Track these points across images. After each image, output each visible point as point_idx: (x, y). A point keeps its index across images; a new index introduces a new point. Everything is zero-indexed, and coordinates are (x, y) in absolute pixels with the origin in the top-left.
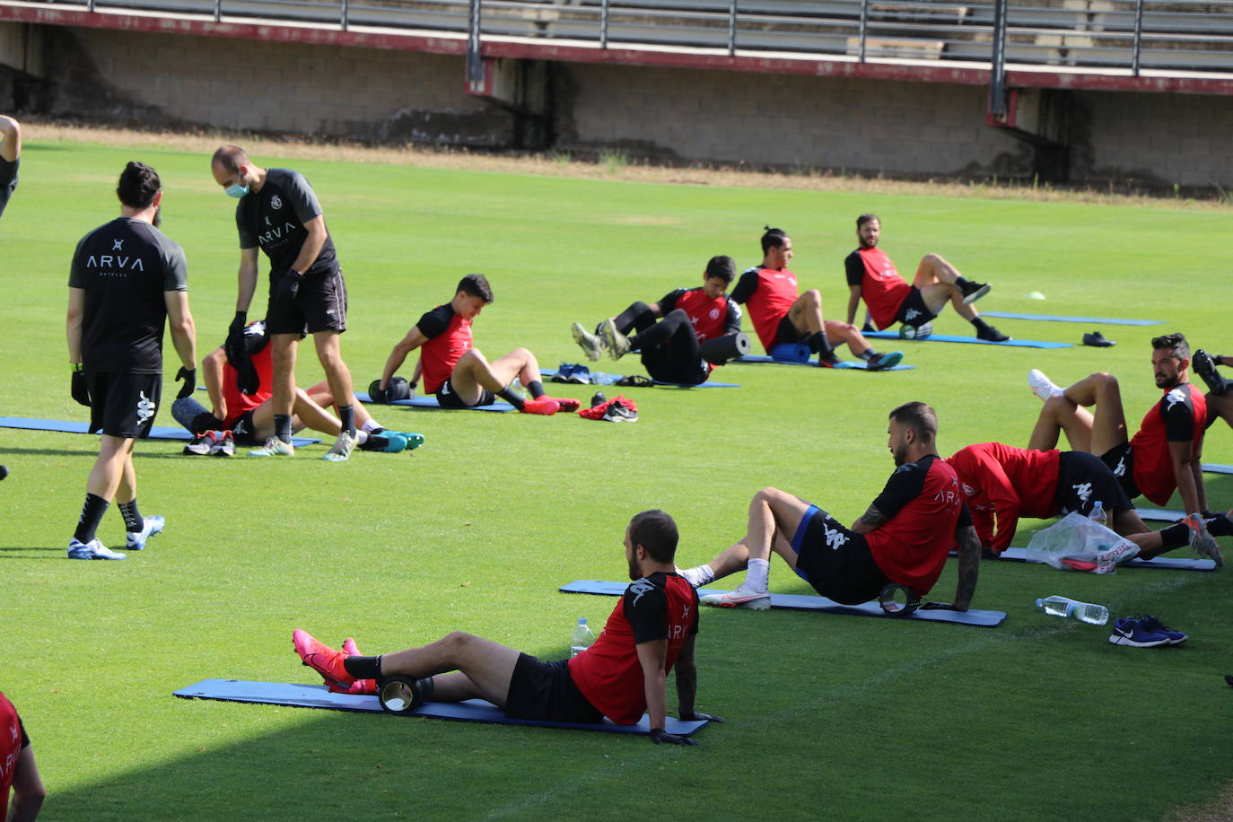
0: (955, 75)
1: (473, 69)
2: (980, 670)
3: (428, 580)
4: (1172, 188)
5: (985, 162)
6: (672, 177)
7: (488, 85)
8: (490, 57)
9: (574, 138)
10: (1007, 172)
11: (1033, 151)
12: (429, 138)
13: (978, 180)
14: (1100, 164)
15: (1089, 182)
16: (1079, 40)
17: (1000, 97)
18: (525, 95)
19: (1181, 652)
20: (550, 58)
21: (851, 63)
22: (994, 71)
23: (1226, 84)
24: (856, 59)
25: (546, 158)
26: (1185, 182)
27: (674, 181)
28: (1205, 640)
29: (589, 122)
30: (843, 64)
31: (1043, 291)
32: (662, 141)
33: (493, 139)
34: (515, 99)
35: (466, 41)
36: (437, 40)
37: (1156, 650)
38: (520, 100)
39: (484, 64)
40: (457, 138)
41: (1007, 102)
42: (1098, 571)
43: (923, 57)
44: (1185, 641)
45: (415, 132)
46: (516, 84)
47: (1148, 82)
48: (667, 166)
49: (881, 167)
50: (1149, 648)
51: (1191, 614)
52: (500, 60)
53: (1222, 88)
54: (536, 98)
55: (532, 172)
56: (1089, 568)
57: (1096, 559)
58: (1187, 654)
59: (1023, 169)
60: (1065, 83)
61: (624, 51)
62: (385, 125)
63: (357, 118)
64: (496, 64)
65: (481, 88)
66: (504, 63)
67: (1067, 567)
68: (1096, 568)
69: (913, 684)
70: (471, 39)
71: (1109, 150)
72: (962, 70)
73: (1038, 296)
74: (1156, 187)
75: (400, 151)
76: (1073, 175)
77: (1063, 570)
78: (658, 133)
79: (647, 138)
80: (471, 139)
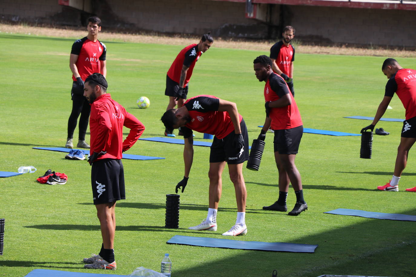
1: (249, 8)
7: (255, 14)
8: (255, 3)
12: (236, 35)
18: (271, 18)
21: (397, 4)
24: (399, 2)
30: (393, 4)
32: (325, 36)
33: (260, 35)
34: (267, 19)
38: (268, 20)
39: (253, 6)
40: (246, 35)
45: (230, 33)
46: (267, 13)
52: (260, 4)
54: (276, 19)
61: (307, 0)
62: (219, 30)
63: (208, 28)
64: (258, 6)
65: (252, 15)
78: (323, 33)
79: (319, 35)
80: (251, 35)
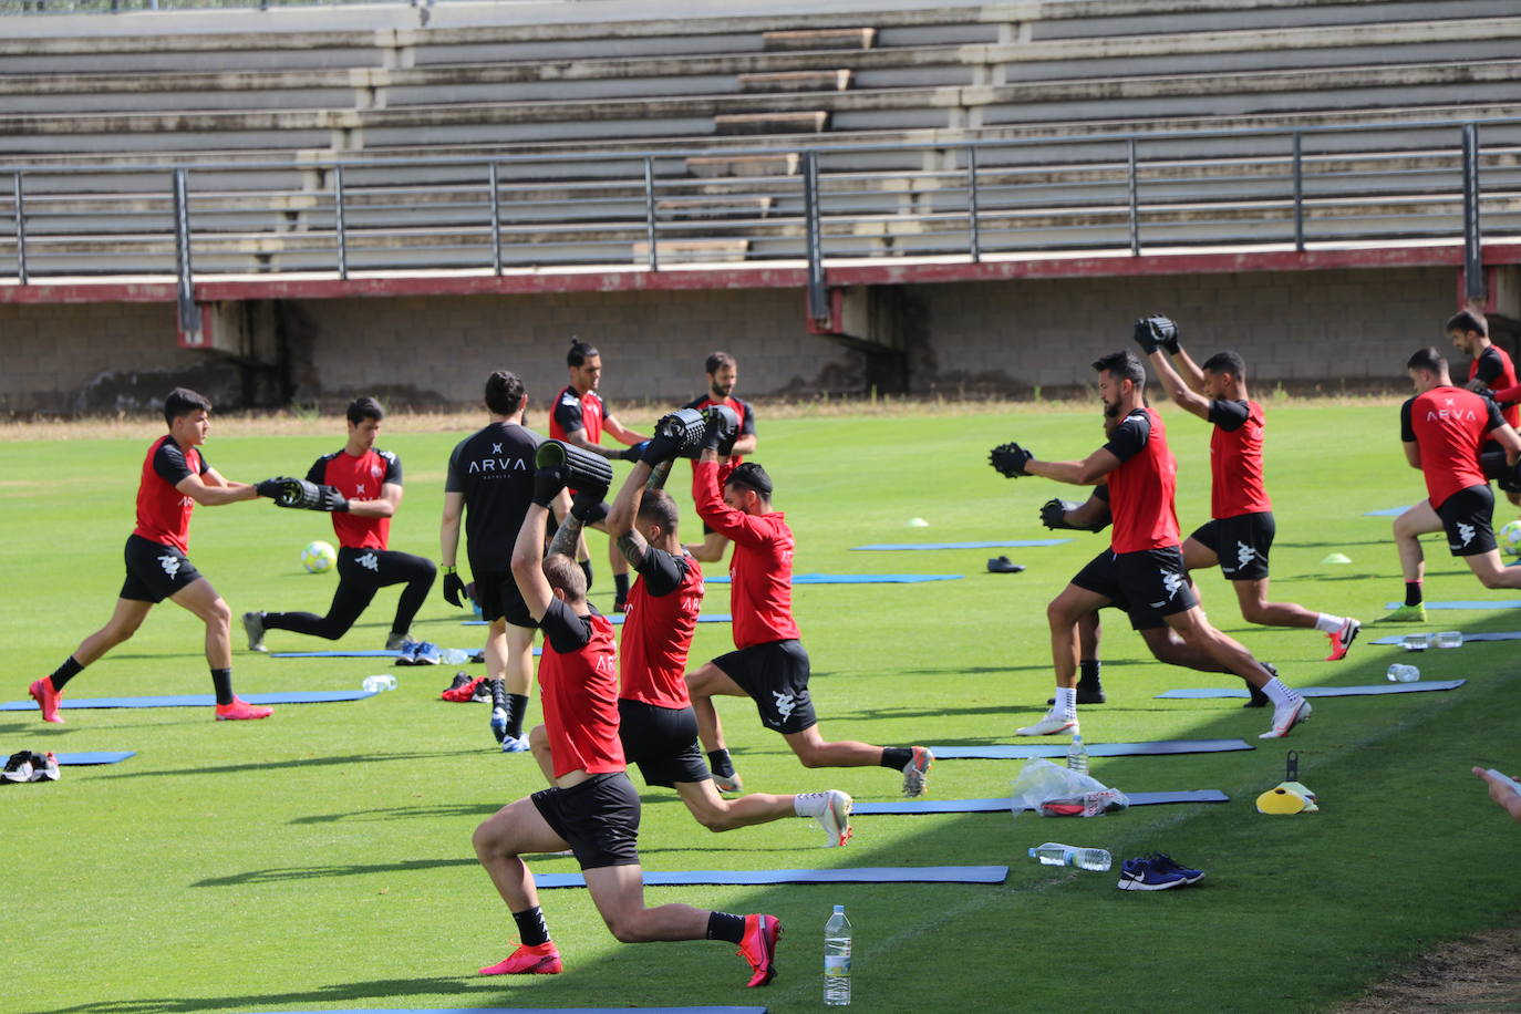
0: (766, 277)
1: (187, 318)
4: (1032, 390)
5: (809, 378)
6: (443, 425)
7: (207, 334)
8: (205, 301)
9: (317, 389)
10: (839, 387)
11: (864, 359)
12: (138, 405)
13: (807, 398)
14: (944, 368)
15: (936, 390)
16: (905, 225)
17: (821, 298)
18: (252, 343)
20: (281, 296)
21: (641, 273)
22: (811, 269)
23: (1080, 264)
24: (647, 268)
25: (290, 414)
26: (1045, 381)
27: (448, 429)
29: (332, 369)
30: (632, 275)
32: (424, 384)
34: (242, 348)
35: (176, 285)
36: (139, 286)
38: (246, 350)
39: (200, 310)
41: (830, 303)
43: (724, 259)
45: (120, 399)
46: (241, 330)
47: (991, 268)
48: (436, 412)
52: (219, 303)
53: (1077, 269)
54: (266, 346)
55: (276, 432)
59: (855, 382)
60: (895, 278)
61: (368, 281)
62: (83, 394)
63: (47, 387)
64: (215, 308)
65: (199, 339)
66: (224, 306)
70: (181, 283)
71: (952, 352)
72: (773, 271)
74: (1014, 390)
75: (108, 421)
76: (914, 383)
78: (417, 375)
79: (405, 382)
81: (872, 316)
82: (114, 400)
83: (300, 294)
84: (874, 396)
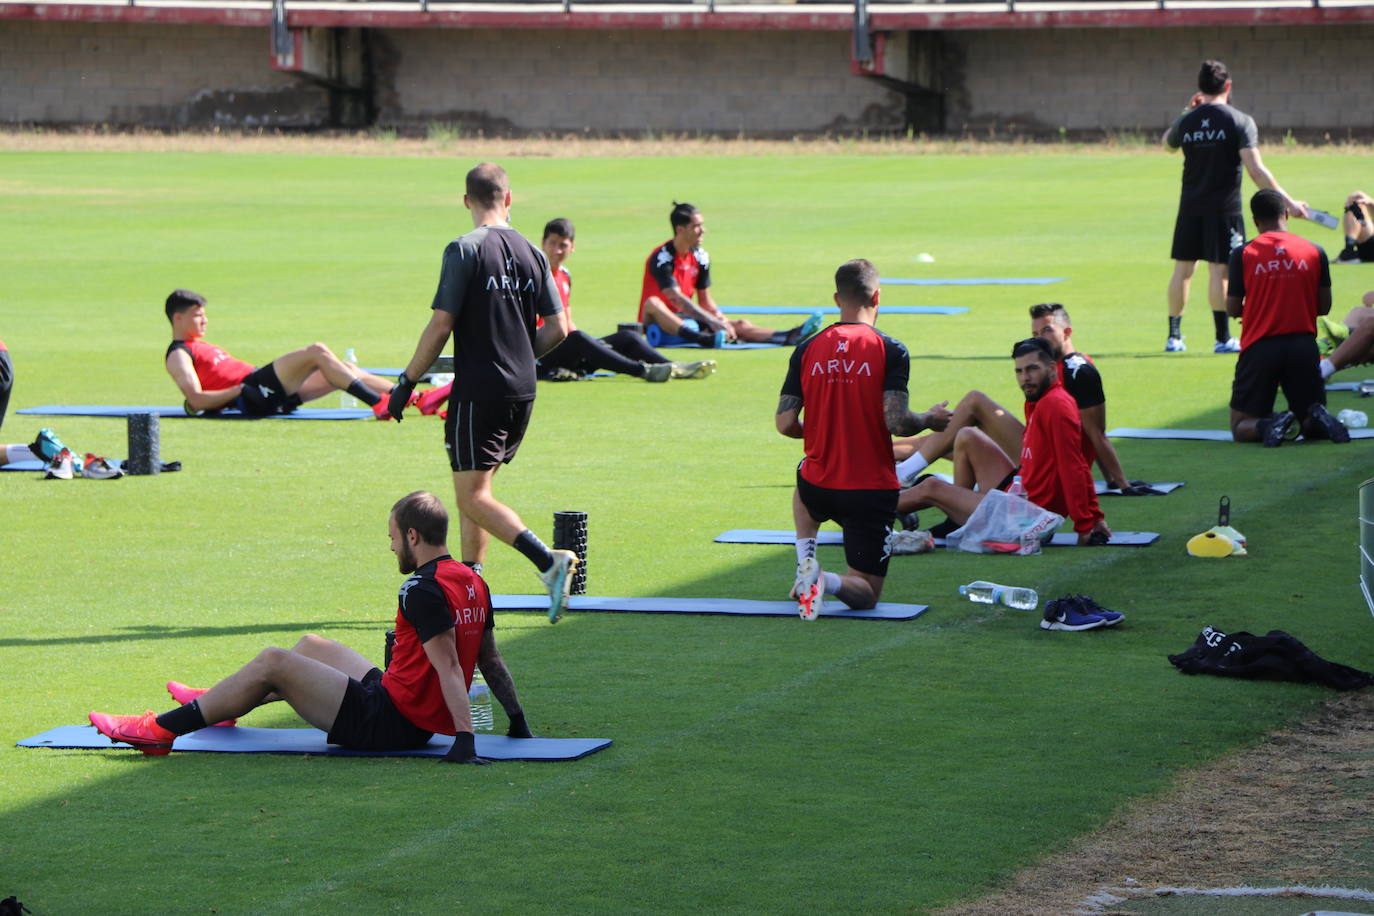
0: (814, 20)
1: (280, 42)
2: (906, 666)
3: (294, 607)
4: (1057, 132)
5: (853, 114)
6: (509, 151)
7: (297, 57)
8: (298, 26)
9: (398, 112)
10: (877, 125)
11: (904, 99)
12: (234, 121)
13: (847, 134)
14: (978, 110)
15: (968, 130)
17: (865, 41)
18: (339, 67)
19: (1118, 633)
20: (366, 25)
21: (699, 13)
22: (857, 14)
23: (1108, 15)
24: (704, 9)
25: (370, 136)
26: (1071, 125)
27: (513, 154)
28: (1143, 619)
29: (413, 91)
30: (690, 15)
31: (931, 253)
32: (496, 110)
33: (307, 118)
34: (329, 72)
35: (269, 11)
36: (237, 11)
37: (1092, 633)
38: (334, 73)
39: (291, 35)
40: (266, 119)
41: (873, 46)
42: (1022, 551)
43: (777, 2)
44: (1122, 621)
45: (218, 115)
46: (329, 55)
47: (1024, 17)
48: (505, 137)
49: (740, 127)
50: (1083, 631)
51: (1126, 592)
52: (309, 29)
53: (1105, 19)
54: (352, 69)
55: (355, 152)
56: (1012, 549)
57: (1018, 539)
58: (1124, 635)
59: (894, 120)
60: (935, 23)
61: (447, 13)
62: (185, 109)
63: (152, 101)
64: (305, 34)
65: (290, 62)
66: (314, 32)
67: (987, 549)
68: (1019, 548)
69: (834, 685)
70: (275, 9)
71: (987, 94)
72: (822, 15)
73: (926, 258)
74: (1040, 132)
75: (204, 135)
76: (950, 123)
77: (985, 553)
78: (492, 100)
79: (479, 109)
80: (282, 119)
81: (913, 59)
82: (213, 116)
83: (382, 22)
84: (910, 133)
